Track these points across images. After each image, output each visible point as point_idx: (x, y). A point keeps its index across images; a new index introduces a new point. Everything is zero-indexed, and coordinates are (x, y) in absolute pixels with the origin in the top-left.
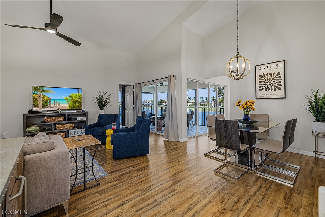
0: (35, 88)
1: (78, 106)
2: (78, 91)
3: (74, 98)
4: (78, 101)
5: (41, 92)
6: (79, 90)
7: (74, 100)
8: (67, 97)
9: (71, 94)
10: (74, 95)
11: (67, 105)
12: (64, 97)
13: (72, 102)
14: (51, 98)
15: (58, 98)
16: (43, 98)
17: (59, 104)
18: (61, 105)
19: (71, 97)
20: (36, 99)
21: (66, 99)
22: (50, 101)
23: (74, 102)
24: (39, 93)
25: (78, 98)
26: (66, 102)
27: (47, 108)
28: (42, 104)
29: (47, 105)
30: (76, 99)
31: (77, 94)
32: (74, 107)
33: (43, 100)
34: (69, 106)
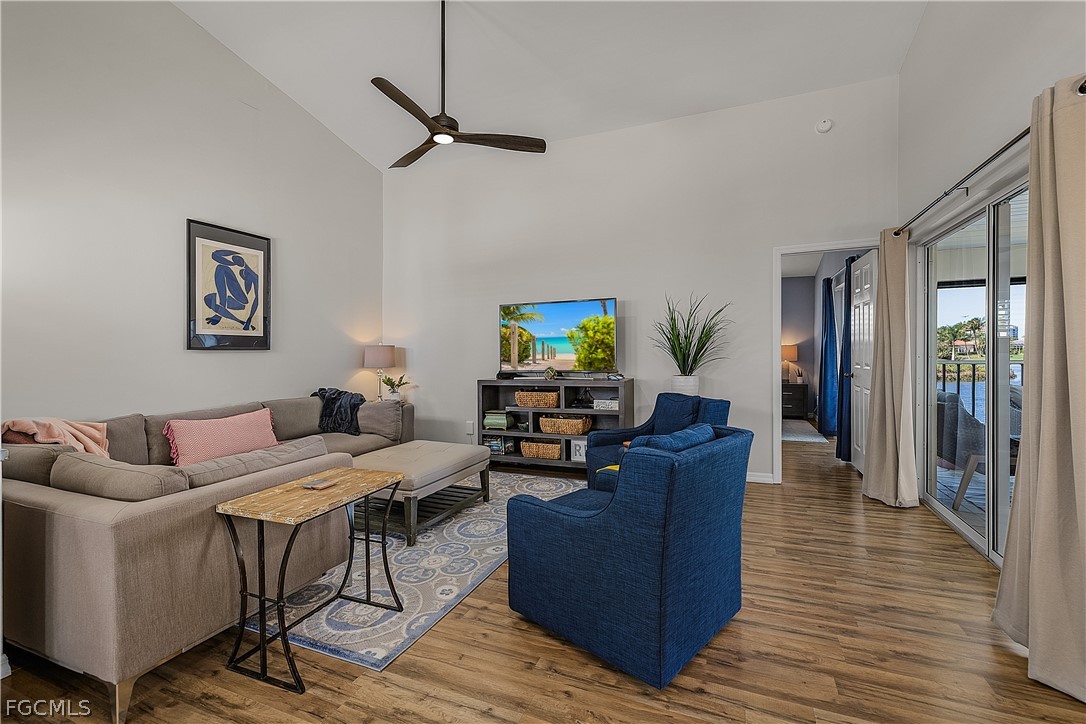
0: (507, 311)
1: (603, 359)
2: (604, 306)
3: (591, 333)
4: (602, 342)
5: (517, 320)
6: (607, 302)
7: (593, 338)
8: (574, 329)
9: (584, 321)
10: (592, 324)
11: (574, 357)
12: (565, 332)
13: (586, 346)
14: (537, 336)
15: (552, 334)
16: (520, 335)
17: (553, 353)
18: (559, 357)
19: (584, 329)
20: (507, 341)
21: (571, 338)
22: (534, 345)
23: (590, 346)
24: (513, 322)
25: (603, 334)
26: (568, 346)
27: (528, 364)
28: (517, 353)
29: (527, 357)
30: (599, 336)
31: (600, 319)
32: (590, 364)
33: (519, 343)
34: (579, 360)
